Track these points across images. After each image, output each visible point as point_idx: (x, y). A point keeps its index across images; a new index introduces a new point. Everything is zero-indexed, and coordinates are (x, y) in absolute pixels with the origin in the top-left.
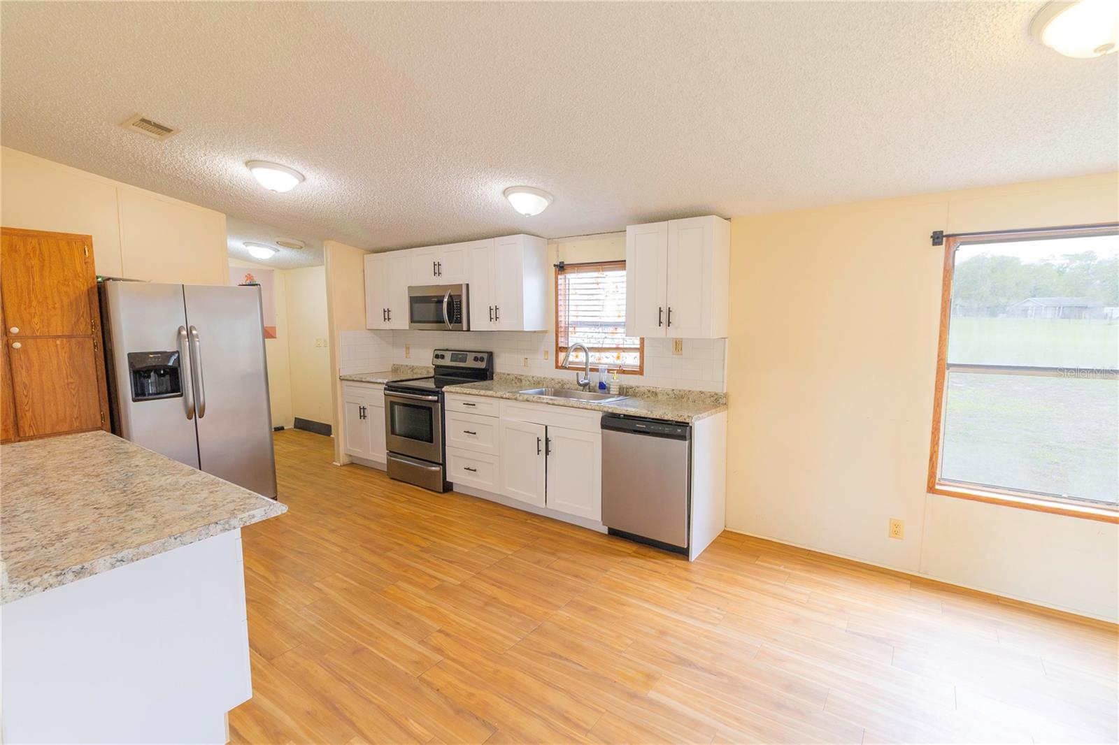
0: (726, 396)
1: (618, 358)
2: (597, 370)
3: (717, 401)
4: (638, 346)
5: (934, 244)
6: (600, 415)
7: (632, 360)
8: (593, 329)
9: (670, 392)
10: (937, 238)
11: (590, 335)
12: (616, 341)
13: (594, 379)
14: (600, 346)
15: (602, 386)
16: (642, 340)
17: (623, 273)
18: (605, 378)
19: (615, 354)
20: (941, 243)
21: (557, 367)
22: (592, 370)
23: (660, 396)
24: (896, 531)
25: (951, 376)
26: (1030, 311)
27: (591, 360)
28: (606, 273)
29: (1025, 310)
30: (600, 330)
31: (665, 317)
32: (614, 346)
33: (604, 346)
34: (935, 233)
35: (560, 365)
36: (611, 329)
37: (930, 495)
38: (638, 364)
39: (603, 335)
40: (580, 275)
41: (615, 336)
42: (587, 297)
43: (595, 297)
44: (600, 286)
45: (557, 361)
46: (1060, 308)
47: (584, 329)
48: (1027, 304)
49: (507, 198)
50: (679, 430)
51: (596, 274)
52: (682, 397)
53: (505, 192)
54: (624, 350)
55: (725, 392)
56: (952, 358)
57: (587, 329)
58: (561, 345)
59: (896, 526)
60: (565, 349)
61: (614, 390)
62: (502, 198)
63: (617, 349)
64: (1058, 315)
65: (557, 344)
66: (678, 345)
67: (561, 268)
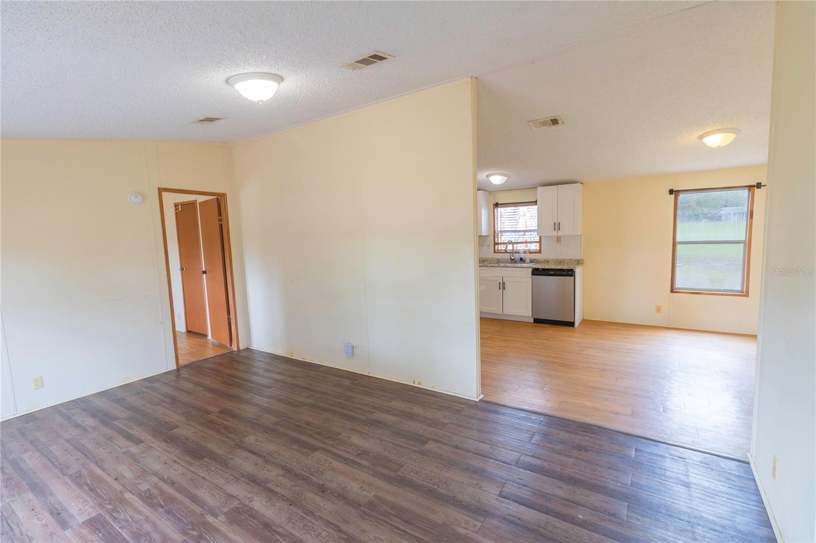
0: (582, 260)
1: (526, 246)
2: (519, 253)
3: (579, 262)
4: (538, 241)
5: (670, 194)
6: (531, 269)
7: (535, 247)
8: (512, 234)
9: (556, 260)
10: (671, 192)
11: (511, 236)
12: (525, 239)
13: (517, 256)
14: (516, 241)
15: (521, 259)
16: (540, 237)
17: (536, 207)
18: (522, 256)
19: (525, 245)
20: (672, 194)
21: (495, 252)
22: (515, 252)
23: (550, 262)
24: (658, 310)
25: (679, 247)
26: (723, 217)
27: (515, 249)
28: (518, 208)
29: (720, 217)
30: (517, 234)
31: (557, 226)
32: (524, 241)
33: (519, 241)
34: (670, 190)
35: (496, 251)
36: (522, 233)
37: (672, 294)
38: (538, 249)
39: (518, 236)
40: (506, 209)
41: (525, 236)
42: (509, 219)
43: (513, 219)
44: (516, 213)
45: (495, 249)
46: (743, 214)
47: (507, 234)
48: (721, 212)
49: (488, 178)
50: (570, 273)
51: (513, 208)
52: (561, 262)
53: (488, 176)
54: (530, 242)
55: (582, 258)
56: (678, 239)
57: (510, 234)
58: (496, 242)
59: (659, 308)
60: (498, 244)
61: (528, 261)
62: (487, 178)
63: (526, 242)
64: (743, 219)
65: (495, 241)
66: (559, 239)
67: (497, 205)
